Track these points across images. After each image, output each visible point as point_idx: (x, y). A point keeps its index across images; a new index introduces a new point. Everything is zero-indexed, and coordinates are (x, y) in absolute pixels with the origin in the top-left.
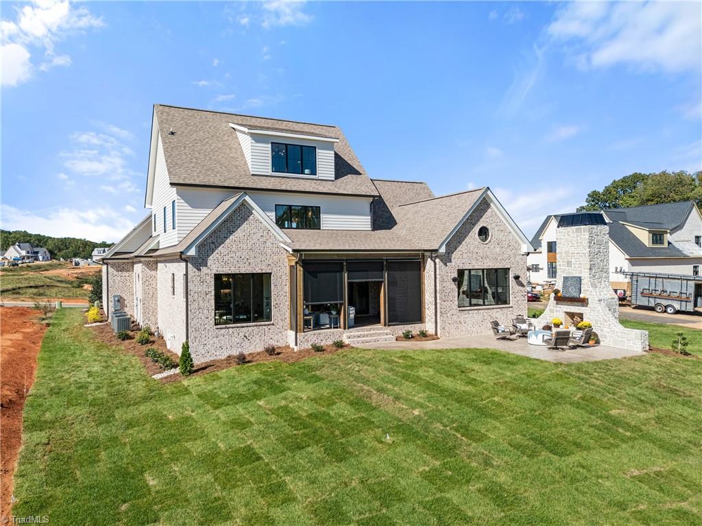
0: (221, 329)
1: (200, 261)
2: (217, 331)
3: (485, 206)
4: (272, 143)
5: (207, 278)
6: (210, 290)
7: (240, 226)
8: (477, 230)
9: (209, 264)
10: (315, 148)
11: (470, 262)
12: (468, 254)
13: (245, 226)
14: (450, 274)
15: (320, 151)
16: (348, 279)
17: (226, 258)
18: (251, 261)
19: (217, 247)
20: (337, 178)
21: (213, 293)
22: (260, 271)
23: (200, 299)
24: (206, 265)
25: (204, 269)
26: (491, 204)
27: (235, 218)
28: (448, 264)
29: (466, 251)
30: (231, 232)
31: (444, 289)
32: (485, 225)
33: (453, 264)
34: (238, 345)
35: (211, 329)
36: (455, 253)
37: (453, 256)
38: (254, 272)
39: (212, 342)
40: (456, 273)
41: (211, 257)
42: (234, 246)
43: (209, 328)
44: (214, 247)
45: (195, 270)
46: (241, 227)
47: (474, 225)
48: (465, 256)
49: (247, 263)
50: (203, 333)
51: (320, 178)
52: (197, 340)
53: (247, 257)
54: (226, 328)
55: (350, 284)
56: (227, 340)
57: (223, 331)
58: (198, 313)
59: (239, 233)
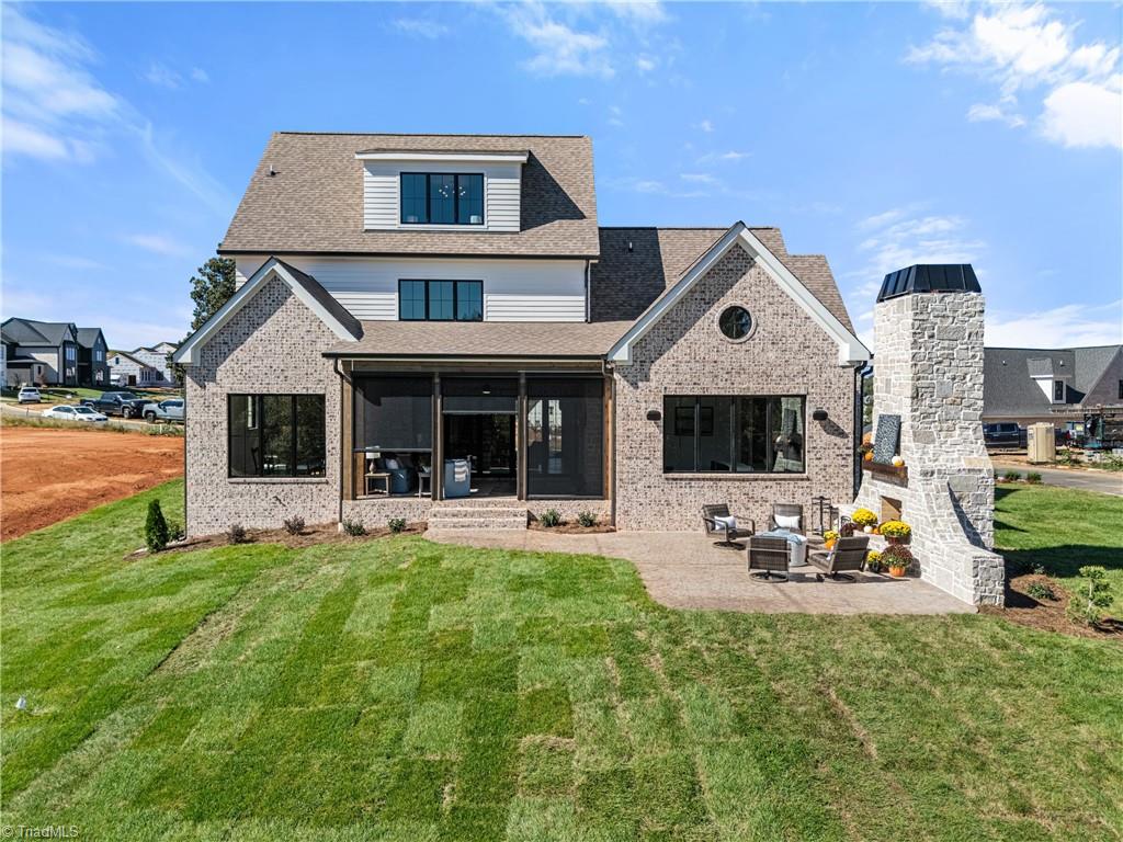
0: (238, 483)
1: (204, 372)
2: (231, 486)
3: (741, 263)
4: (402, 174)
5: (216, 400)
6: (220, 419)
7: (270, 315)
8: (718, 315)
9: (218, 378)
10: (482, 175)
11: (695, 380)
12: (692, 365)
13: (279, 314)
14: (643, 405)
15: (490, 180)
16: (442, 409)
17: (246, 368)
18: (289, 373)
19: (231, 351)
20: (523, 228)
21: (225, 425)
22: (304, 392)
23: (205, 434)
24: (214, 380)
25: (210, 386)
26: (757, 259)
27: (261, 302)
28: (640, 384)
29: (687, 358)
30: (256, 326)
31: (630, 434)
32: (738, 303)
33: (653, 384)
34: (267, 513)
35: (222, 484)
36: (657, 362)
37: (654, 368)
38: (294, 392)
39: (222, 504)
40: (661, 402)
41: (222, 367)
42: (260, 348)
43: (217, 481)
44: (226, 350)
45: (196, 386)
46: (273, 317)
47: (710, 303)
48: (683, 367)
49: (282, 378)
50: (209, 488)
51: (490, 229)
52: (199, 498)
53: (282, 367)
54: (244, 483)
55: (446, 418)
56: (247, 504)
57: (241, 487)
58: (201, 455)
59: (269, 327)
